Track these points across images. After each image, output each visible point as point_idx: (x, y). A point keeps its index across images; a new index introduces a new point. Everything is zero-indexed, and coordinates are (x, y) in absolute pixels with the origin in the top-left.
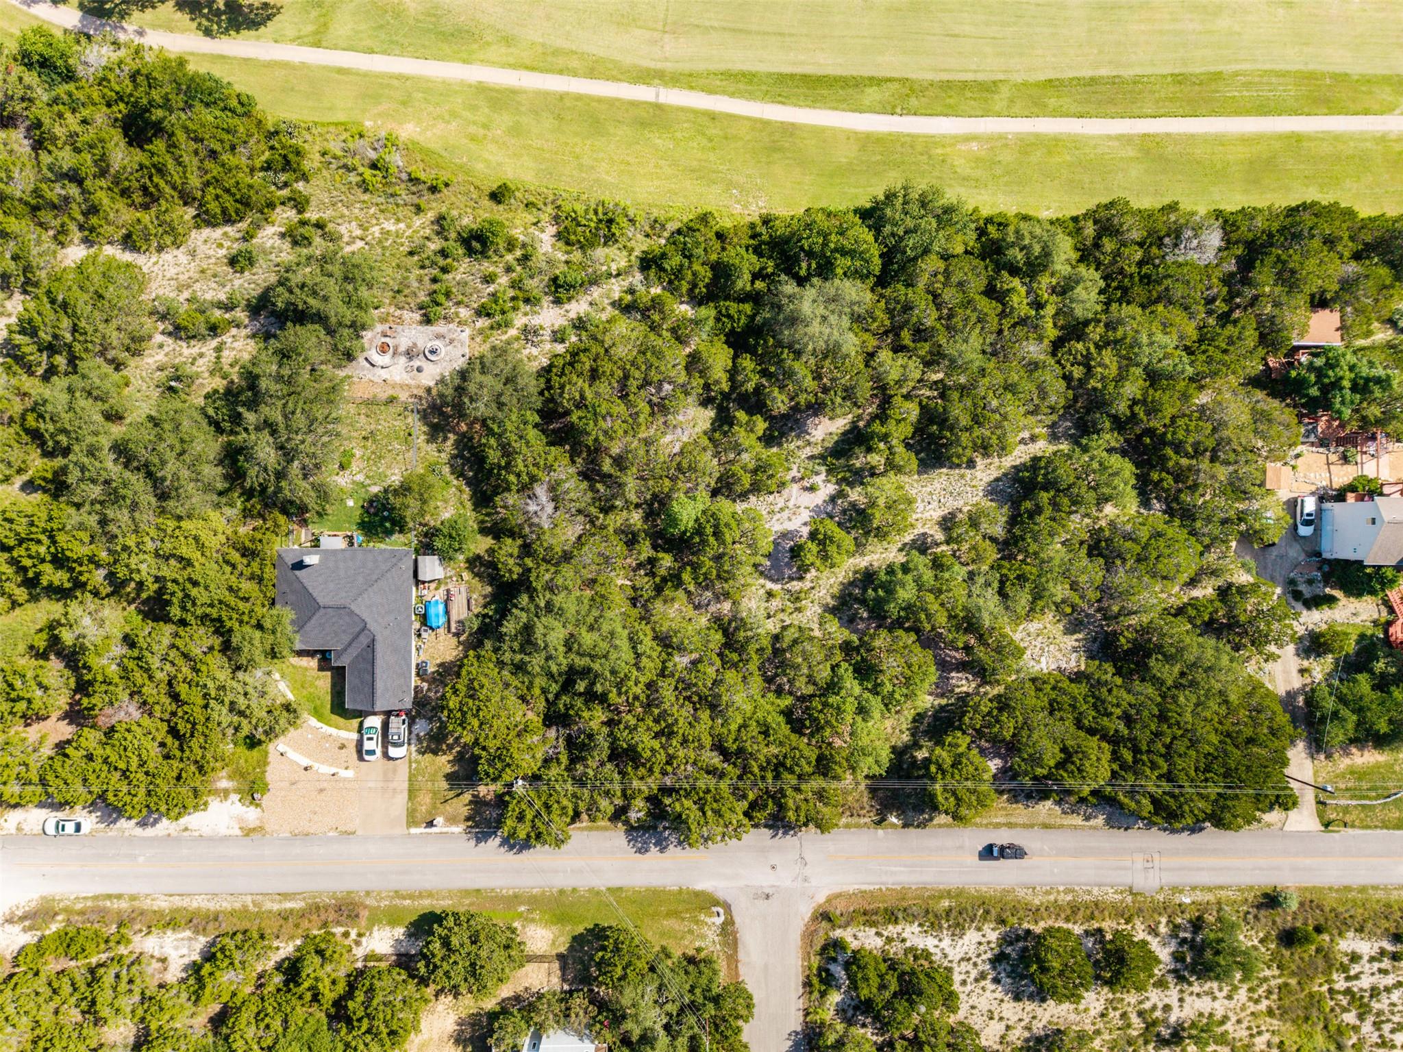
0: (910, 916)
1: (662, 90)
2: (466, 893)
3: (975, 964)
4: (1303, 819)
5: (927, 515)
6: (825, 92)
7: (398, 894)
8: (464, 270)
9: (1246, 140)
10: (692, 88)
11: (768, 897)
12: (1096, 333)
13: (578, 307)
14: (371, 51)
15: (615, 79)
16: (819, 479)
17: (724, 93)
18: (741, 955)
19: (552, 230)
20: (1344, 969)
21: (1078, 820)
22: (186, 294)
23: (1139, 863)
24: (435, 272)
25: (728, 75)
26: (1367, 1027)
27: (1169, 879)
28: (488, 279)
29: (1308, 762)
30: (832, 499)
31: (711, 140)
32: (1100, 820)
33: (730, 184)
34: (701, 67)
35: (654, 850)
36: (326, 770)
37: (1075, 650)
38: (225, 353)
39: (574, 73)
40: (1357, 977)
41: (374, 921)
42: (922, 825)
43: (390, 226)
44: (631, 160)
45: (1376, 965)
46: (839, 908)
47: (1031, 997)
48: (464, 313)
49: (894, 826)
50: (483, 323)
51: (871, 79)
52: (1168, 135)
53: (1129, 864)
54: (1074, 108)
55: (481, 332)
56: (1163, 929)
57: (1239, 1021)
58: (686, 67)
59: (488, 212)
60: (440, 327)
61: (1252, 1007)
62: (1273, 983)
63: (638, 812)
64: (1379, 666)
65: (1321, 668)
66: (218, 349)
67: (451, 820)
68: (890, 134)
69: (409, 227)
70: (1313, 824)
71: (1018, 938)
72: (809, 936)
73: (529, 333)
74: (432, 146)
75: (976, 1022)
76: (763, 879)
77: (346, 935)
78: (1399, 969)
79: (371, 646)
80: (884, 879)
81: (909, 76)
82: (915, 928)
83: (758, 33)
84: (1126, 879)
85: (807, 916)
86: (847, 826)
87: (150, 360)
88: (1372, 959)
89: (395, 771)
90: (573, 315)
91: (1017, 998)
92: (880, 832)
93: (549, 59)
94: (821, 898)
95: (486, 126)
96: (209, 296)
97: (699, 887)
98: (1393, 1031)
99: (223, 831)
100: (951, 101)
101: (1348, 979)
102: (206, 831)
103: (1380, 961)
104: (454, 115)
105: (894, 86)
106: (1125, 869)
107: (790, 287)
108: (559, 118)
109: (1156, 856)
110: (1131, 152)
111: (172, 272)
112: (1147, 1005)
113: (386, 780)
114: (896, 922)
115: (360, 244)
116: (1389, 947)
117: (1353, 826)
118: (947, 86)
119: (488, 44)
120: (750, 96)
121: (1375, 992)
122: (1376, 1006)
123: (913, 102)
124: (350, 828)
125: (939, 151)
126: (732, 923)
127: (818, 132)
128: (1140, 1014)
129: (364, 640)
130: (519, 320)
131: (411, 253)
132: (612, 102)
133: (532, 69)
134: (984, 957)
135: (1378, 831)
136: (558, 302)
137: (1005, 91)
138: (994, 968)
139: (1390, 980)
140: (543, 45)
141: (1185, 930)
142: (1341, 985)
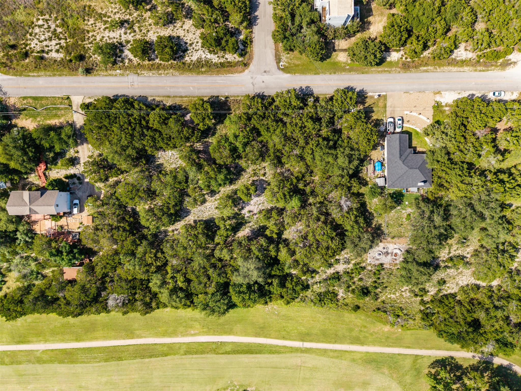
0: (216, 65)
1: (301, 346)
2: (367, 73)
3: (193, 49)
4: (77, 100)
5: (211, 204)
6: (245, 348)
7: (389, 72)
8: (369, 282)
9: (96, 339)
10: (291, 347)
11: (265, 72)
12: (153, 269)
13: (331, 271)
14: (399, 354)
15: (317, 349)
16: (247, 215)
17: (280, 346)
18: (274, 51)
19: (339, 297)
20: (61, 47)
21: (157, 99)
22: (460, 270)
23: (136, 84)
24: (378, 281)
25: (278, 352)
26: (53, 26)
27: (125, 79)
28: (361, 279)
29: (75, 120)
30: (243, 208)
31: (285, 330)
32: (150, 99)
33: (278, 315)
34: (288, 355)
35: (304, 87)
36: (414, 114)
37: (159, 158)
38: (447, 252)
39: (331, 350)
40: (57, 44)
41: (397, 63)
42: (212, 97)
43: (393, 296)
44: (312, 322)
45: (50, 48)
46: (240, 68)
47: (174, 37)
48: (369, 268)
49: (222, 96)
50: (363, 265)
51: (229, 354)
52: (124, 339)
53: (139, 84)
54: (158, 347)
55: (364, 262)
56: (127, 61)
57: (100, 29)
58: (293, 354)
59: (360, 302)
60: (377, 263)
61: (95, 34)
62: (87, 42)
63: (311, 101)
64: (52, 155)
65: (71, 153)
66: (450, 253)
67: (372, 97)
68: (222, 335)
69: (387, 296)
70: (73, 98)
71: (178, 58)
72: (251, 58)
73: (347, 262)
74: (379, 324)
75: (193, 29)
76: (266, 78)
77: (406, 58)
78: (41, 47)
79: (401, 156)
80: (225, 78)
81: (215, 355)
82: (214, 61)
83: (269, 367)
84: (140, 79)
85: (251, 65)
86: (238, 96)
87: (471, 248)
88: (51, 51)
89: (391, 113)
90: (332, 269)
91: (179, 37)
92: (227, 94)
93: (340, 355)
94: (247, 71)
95: (361, 331)
96: (453, 270)
97: (288, 75)
98: (43, 25)
99: (447, 93)
100: (201, 347)
101: (60, 44)
102: (453, 93)
103: (48, 50)
104: (371, 334)
105: (220, 352)
106: (141, 82)
107: (260, 280)
108: (336, 335)
109: (130, 86)
110: (137, 332)
111: (464, 278)
112: (132, 34)
113: (394, 111)
114: (221, 63)
115: (403, 290)
116: (45, 55)
117: (59, 98)
118: (203, 352)
119: (360, 359)
120: (271, 346)
121: (50, 39)
122: (50, 34)
123: (214, 346)
124: (406, 94)
125: (205, 330)
126: (277, 63)
127: (247, 334)
128: (135, 31)
129: (403, 157)
130: (351, 266)
131: (386, 287)
132: (318, 341)
133: (345, 351)
134: (190, 51)
135: (49, 96)
136: (338, 273)
137: (182, 351)
138: (187, 47)
139: (45, 43)
140: (342, 359)
141: (119, 61)
142: (62, 42)
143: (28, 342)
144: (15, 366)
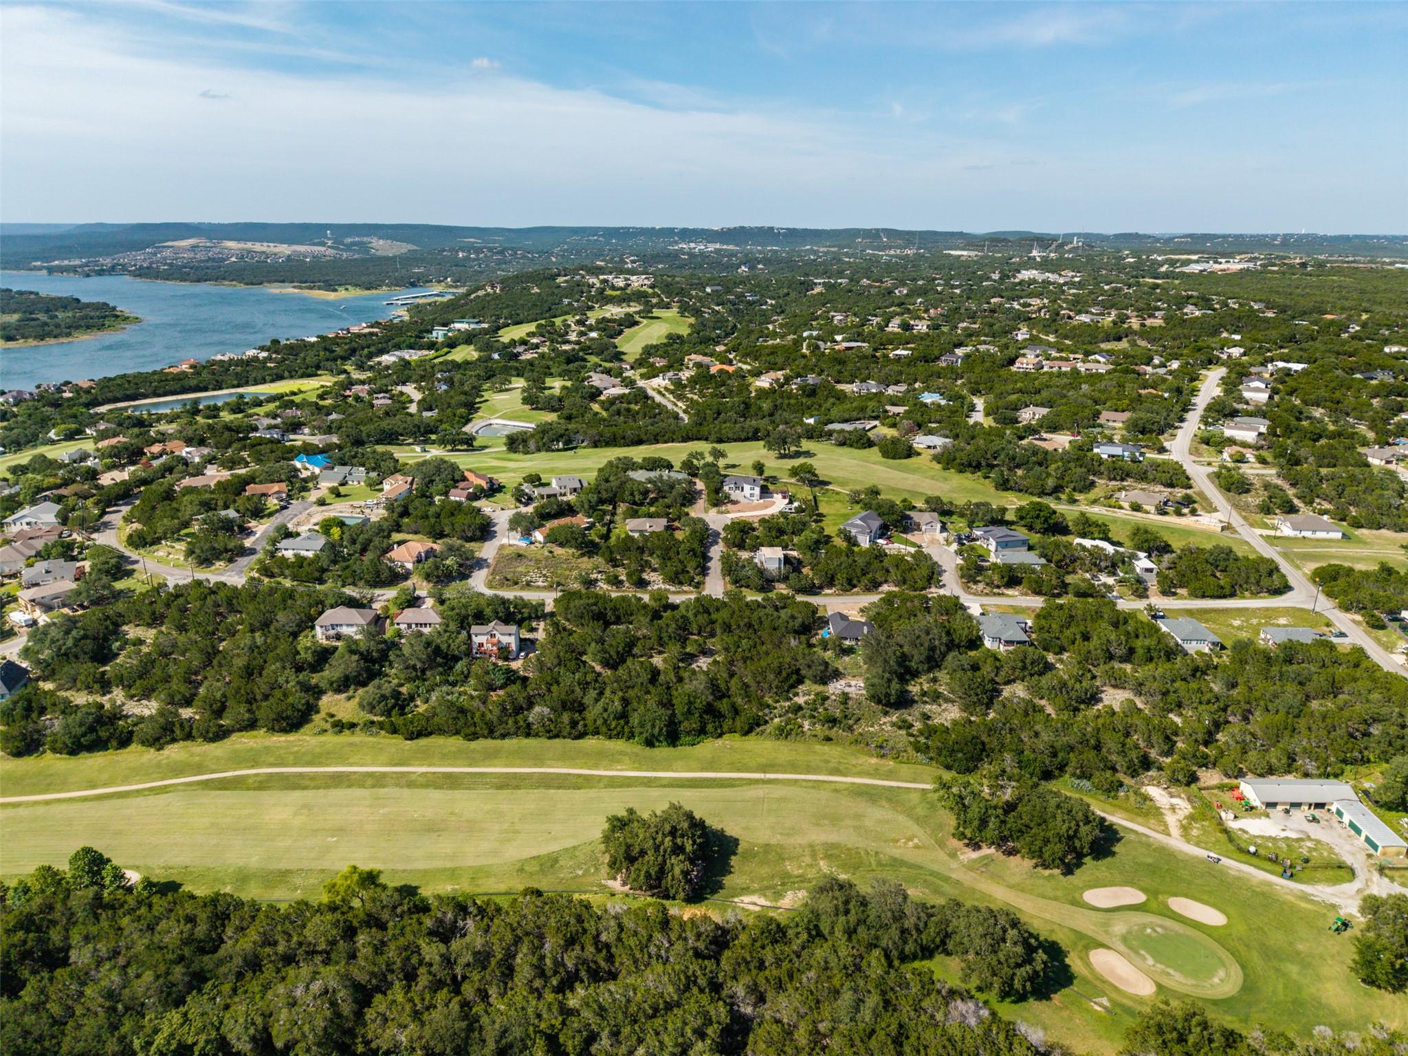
0: (673, 592)
1: (762, 777)
3: (656, 584)
6: (687, 783)
8: (837, 713)
9: (495, 766)
10: (749, 779)
14: (898, 787)
15: (785, 780)
17: (734, 779)
19: (805, 729)
20: (547, 581)
24: (848, 712)
25: (732, 786)
28: (827, 710)
31: (740, 762)
33: (730, 749)
34: (746, 788)
39: (804, 780)
43: (871, 729)
44: (774, 754)
48: (834, 698)
50: (826, 695)
51: (665, 787)
54: (571, 778)
56: (599, 587)
58: (752, 787)
59: (833, 733)
60: (841, 692)
66: (922, 689)
68: (657, 772)
69: (864, 730)
70: (546, 601)
72: (703, 590)
73: (807, 694)
74: (861, 756)
81: (646, 788)
82: (671, 590)
83: (718, 801)
93: (815, 785)
95: (840, 762)
96: (934, 707)
100: (627, 781)
104: (854, 766)
105: (653, 785)
108: (808, 766)
110: (549, 762)
111: (952, 714)
113: (834, 611)
114: (677, 591)
115: (881, 723)
116: (532, 583)
118: (629, 786)
119: (845, 789)
120: (721, 779)
123: (645, 780)
125: (635, 766)
127: (690, 770)
130: (812, 698)
132: (785, 772)
133: (823, 781)
134: (652, 584)
135: (528, 599)
137: (601, 785)
140: (820, 790)
142: (549, 579)
143: (408, 765)
144: (375, 790)
